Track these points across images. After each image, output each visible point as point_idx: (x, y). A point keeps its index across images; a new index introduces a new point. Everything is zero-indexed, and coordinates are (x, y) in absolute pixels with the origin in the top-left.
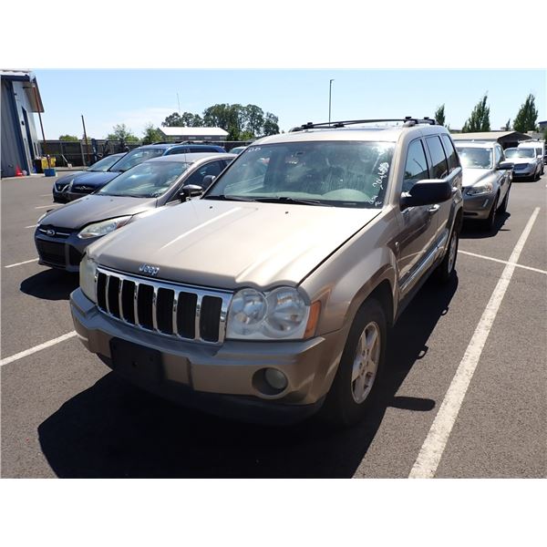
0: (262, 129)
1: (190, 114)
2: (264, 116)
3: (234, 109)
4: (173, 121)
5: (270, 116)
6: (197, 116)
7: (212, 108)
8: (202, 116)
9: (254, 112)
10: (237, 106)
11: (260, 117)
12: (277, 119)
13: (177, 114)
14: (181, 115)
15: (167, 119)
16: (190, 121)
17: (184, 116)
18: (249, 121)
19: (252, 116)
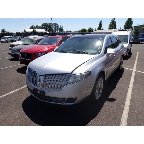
0: (58, 30)
1: (38, 26)
2: (59, 27)
3: (50, 24)
5: (61, 26)
6: (40, 26)
7: (43, 24)
8: (41, 26)
12: (63, 28)
13: (34, 26)
14: (35, 26)
15: (31, 27)
16: (38, 28)
17: (36, 26)
18: (54, 28)
19: (55, 26)
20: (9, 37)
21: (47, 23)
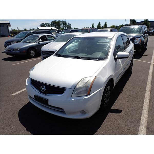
0: (66, 27)
1: (47, 23)
2: (67, 24)
3: (58, 22)
5: (69, 23)
6: (49, 24)
7: (53, 21)
8: (50, 24)
10: (59, 21)
11: (66, 24)
12: (71, 25)
13: (43, 23)
14: (45, 23)
15: (41, 24)
16: (47, 25)
18: (63, 25)
19: (63, 24)
21: (56, 21)
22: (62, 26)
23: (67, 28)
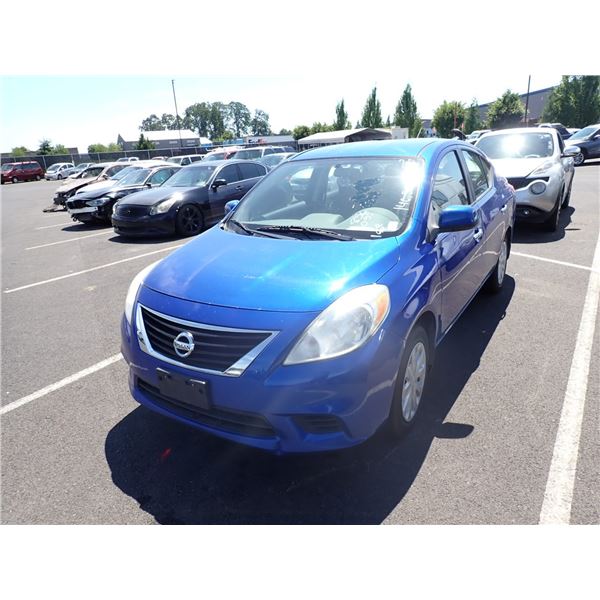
0: (249, 129)
1: (170, 115)
2: (252, 117)
3: (214, 108)
4: (150, 124)
5: (259, 113)
6: (178, 117)
7: (192, 108)
8: (183, 117)
9: (238, 110)
10: (218, 104)
11: (247, 116)
12: (267, 117)
13: (155, 117)
14: (160, 116)
15: (144, 122)
16: (172, 122)
17: (164, 117)
18: (233, 121)
19: (236, 115)
20: (65, 167)
21: (204, 104)
22: (229, 124)
23: (254, 130)
